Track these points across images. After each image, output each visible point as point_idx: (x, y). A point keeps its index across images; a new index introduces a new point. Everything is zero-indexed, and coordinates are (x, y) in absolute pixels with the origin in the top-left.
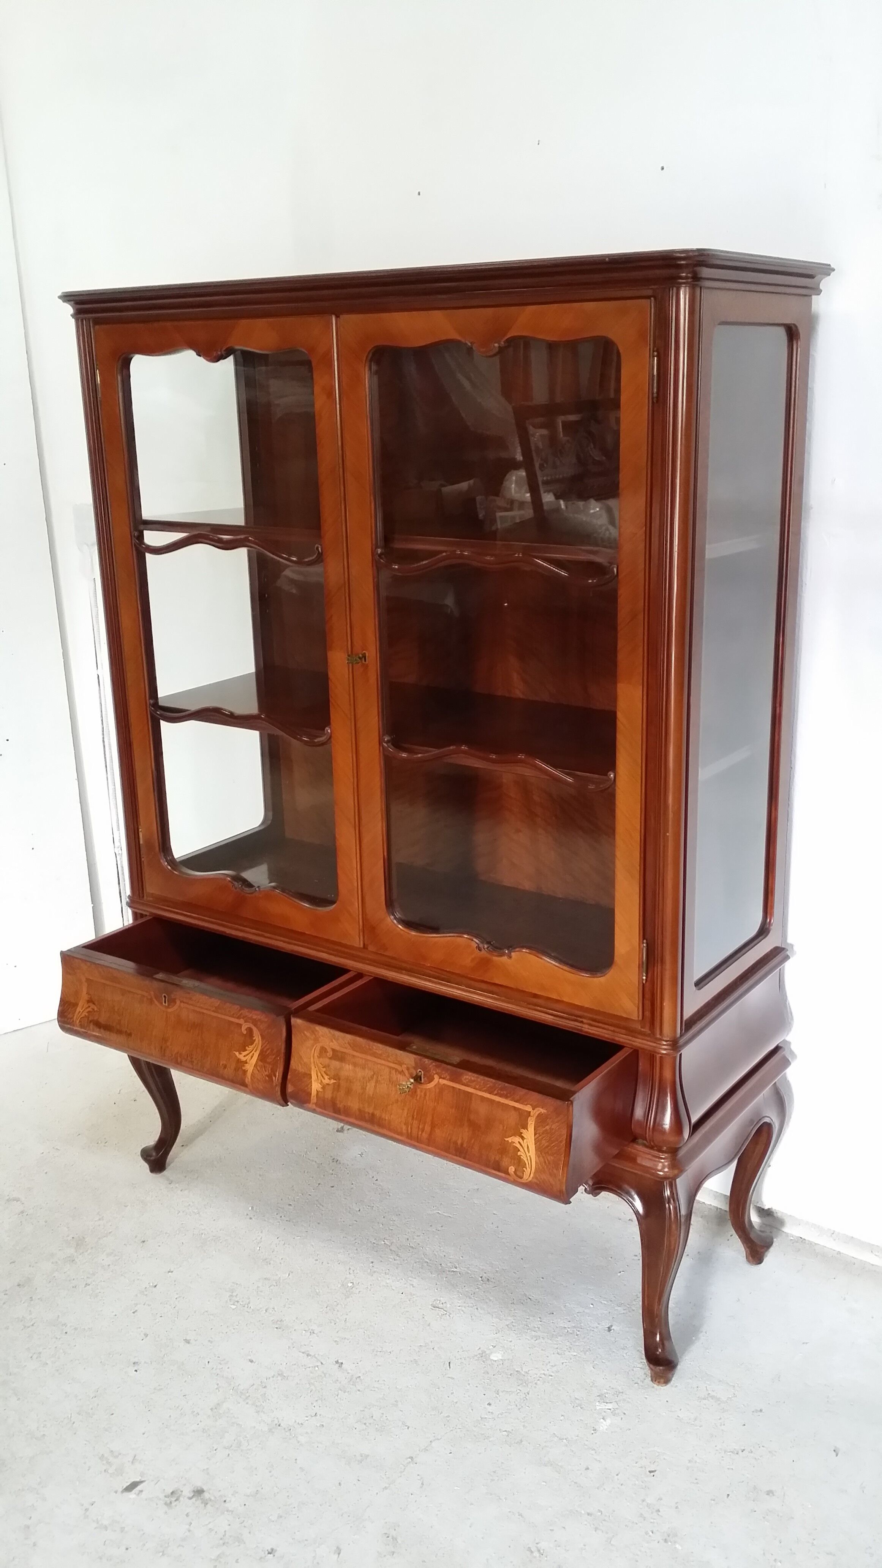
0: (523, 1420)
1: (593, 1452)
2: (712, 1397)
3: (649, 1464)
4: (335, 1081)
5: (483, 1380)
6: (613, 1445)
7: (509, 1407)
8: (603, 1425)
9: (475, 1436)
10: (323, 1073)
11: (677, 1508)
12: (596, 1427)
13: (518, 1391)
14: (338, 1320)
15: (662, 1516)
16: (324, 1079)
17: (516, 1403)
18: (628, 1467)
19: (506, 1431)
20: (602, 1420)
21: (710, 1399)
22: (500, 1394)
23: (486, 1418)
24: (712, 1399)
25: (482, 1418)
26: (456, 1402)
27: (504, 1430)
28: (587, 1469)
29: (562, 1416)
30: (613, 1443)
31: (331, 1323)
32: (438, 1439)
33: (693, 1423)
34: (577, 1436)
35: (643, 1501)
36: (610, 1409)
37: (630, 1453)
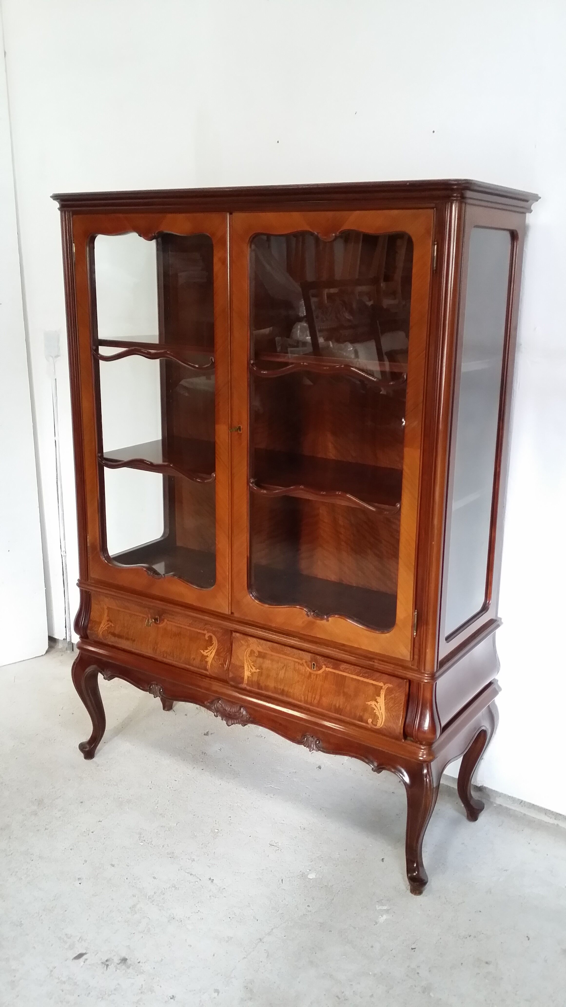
11: (430, 971)
15: (420, 976)
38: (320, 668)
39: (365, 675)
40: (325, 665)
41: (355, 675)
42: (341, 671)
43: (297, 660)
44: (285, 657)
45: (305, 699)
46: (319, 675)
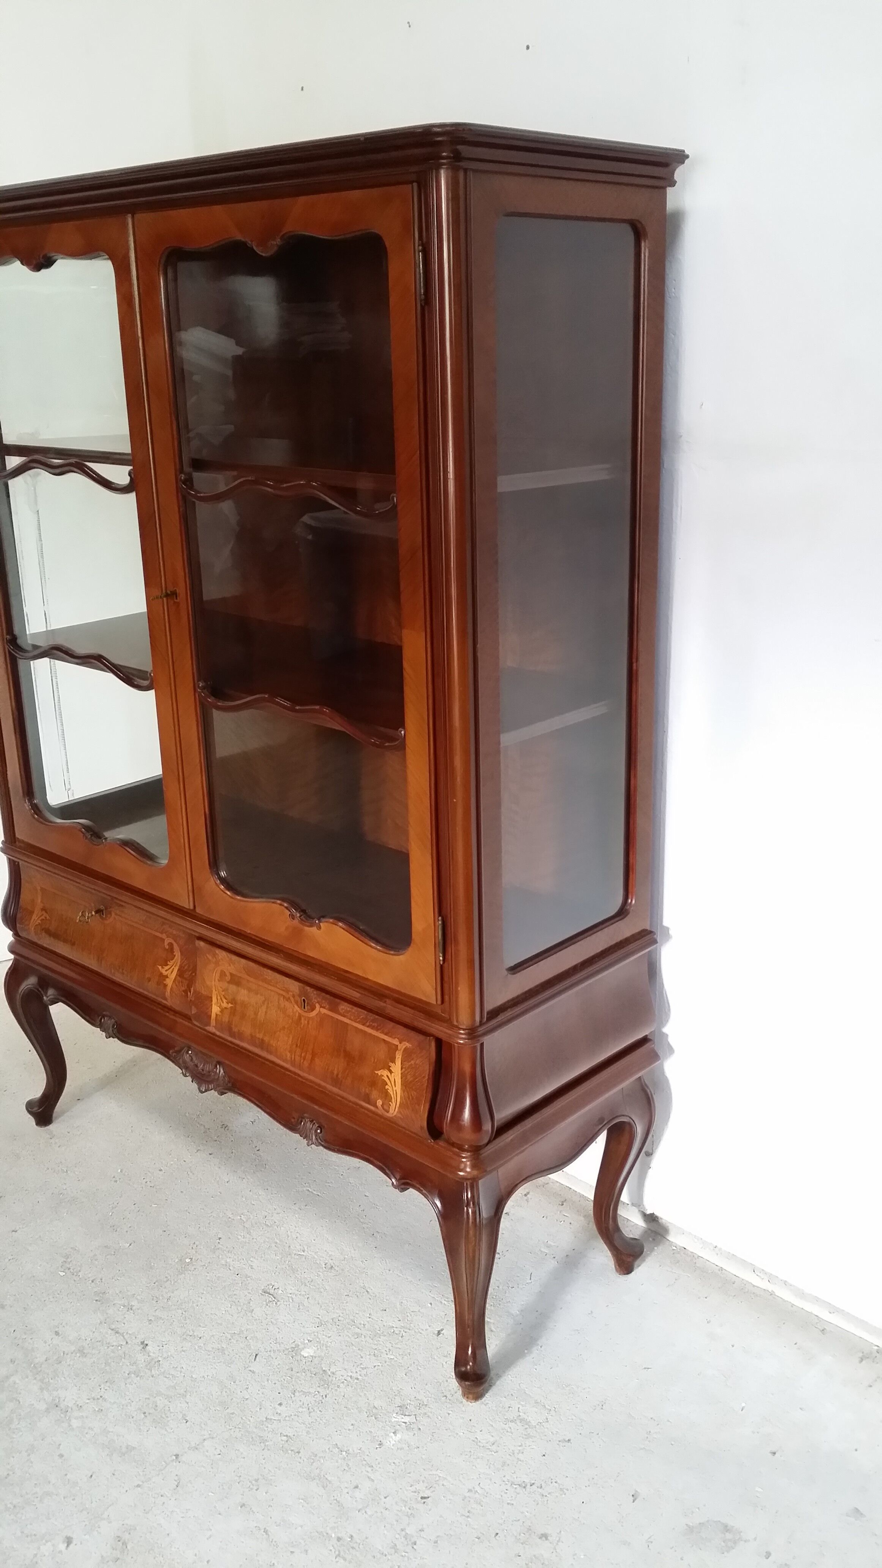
0: (309, 1426)
1: (369, 1469)
2: (521, 1420)
3: (424, 1488)
4: (232, 1005)
5: (284, 1377)
6: (394, 1463)
7: (300, 1410)
8: (391, 1440)
9: (252, 1438)
10: (222, 996)
11: (436, 1542)
12: (384, 1442)
13: (316, 1393)
14: (161, 1298)
15: (415, 1550)
16: (223, 1003)
17: (310, 1405)
18: (400, 1490)
19: (287, 1436)
20: (392, 1434)
21: (518, 1422)
22: (297, 1394)
23: (271, 1419)
24: (521, 1422)
25: (266, 1418)
26: (247, 1399)
27: (285, 1434)
28: (357, 1487)
29: (352, 1425)
30: (395, 1461)
31: (153, 1299)
32: (213, 1438)
33: (490, 1447)
34: (360, 1450)
35: (402, 1530)
36: (405, 1423)
37: (409, 1475)
38: (313, 1009)
39: (373, 1024)
40: (318, 1002)
41: (358, 1022)
42: (340, 1014)
43: (281, 992)
44: (266, 985)
45: (291, 1058)
46: (312, 1018)
